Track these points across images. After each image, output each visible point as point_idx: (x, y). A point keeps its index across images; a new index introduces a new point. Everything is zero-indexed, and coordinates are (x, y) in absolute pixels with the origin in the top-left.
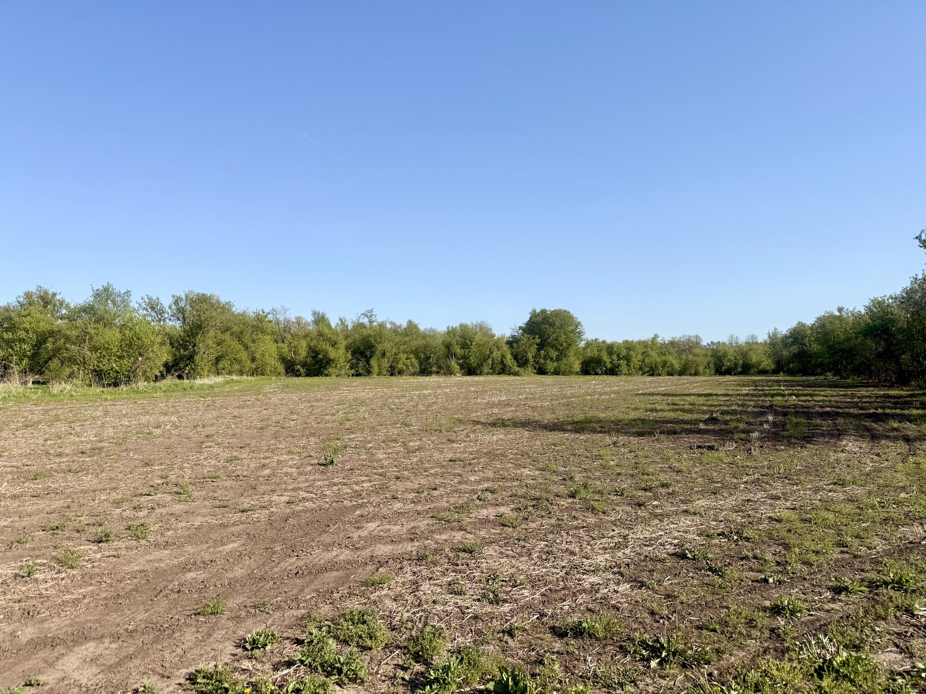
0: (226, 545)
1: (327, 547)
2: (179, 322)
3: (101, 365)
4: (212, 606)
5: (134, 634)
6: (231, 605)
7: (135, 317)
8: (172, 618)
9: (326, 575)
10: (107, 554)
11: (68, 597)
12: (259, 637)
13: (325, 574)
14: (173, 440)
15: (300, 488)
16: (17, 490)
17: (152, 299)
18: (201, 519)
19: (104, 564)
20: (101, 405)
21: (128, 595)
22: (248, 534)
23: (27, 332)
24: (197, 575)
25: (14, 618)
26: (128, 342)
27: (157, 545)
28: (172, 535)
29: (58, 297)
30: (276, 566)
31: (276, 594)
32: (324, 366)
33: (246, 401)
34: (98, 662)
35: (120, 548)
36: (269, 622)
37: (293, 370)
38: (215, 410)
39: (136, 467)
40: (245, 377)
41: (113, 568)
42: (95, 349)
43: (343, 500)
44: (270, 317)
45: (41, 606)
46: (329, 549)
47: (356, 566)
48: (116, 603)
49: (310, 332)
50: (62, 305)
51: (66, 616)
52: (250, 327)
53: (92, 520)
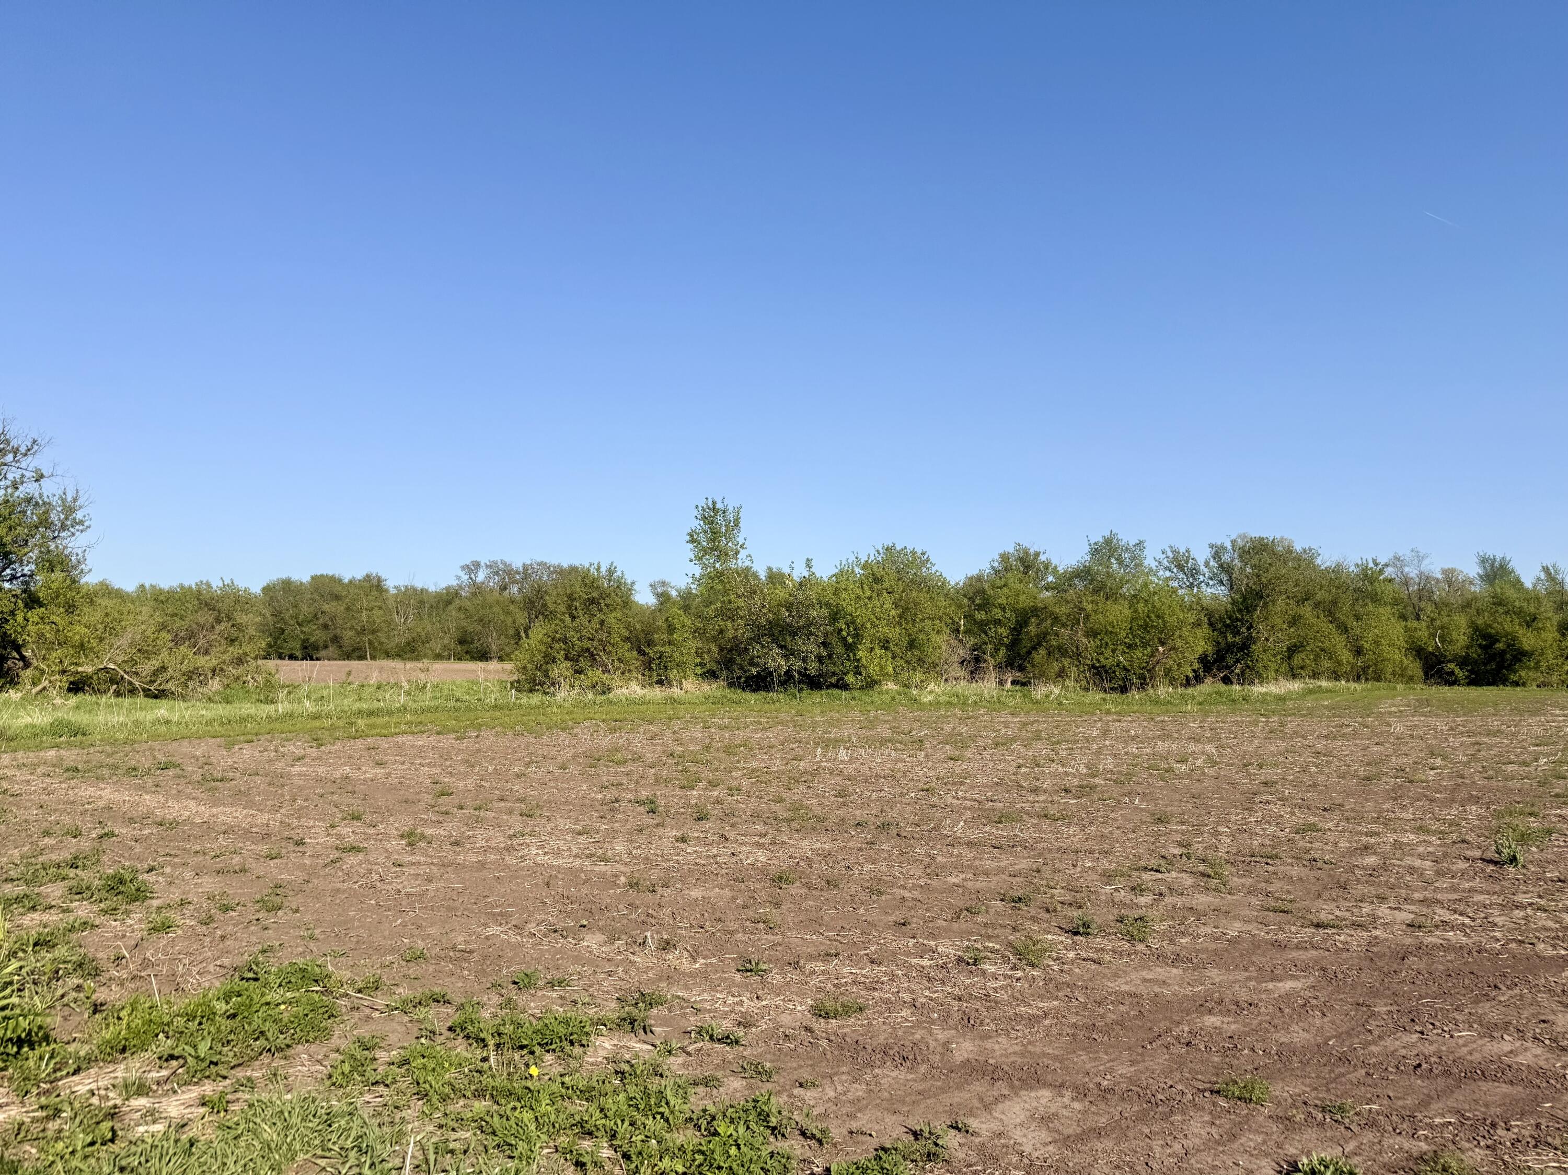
0: (1279, 981)
1: (1491, 1030)
2: (1223, 588)
3: (1102, 659)
4: (1242, 1085)
5: (1109, 1096)
6: (1277, 1093)
7: (1152, 583)
8: (1171, 1086)
9: (1484, 1086)
10: (1084, 954)
11: (1023, 1009)
12: (1322, 1168)
13: (1480, 1083)
14: (1206, 785)
15: (1438, 901)
16: (975, 835)
17: (1179, 553)
18: (1240, 925)
19: (1077, 970)
20: (1100, 719)
21: (1107, 1030)
22: (1324, 969)
23: (1004, 609)
24: (1223, 1022)
25: (951, 1022)
26: (1141, 622)
27: (1161, 957)
28: (1188, 945)
29: (1042, 558)
30: (1374, 1042)
31: (1369, 1096)
32: (1510, 665)
33: (1341, 726)
34: (1050, 1125)
35: (1103, 950)
36: (1350, 1147)
37: (1440, 673)
38: (1283, 739)
39: (1143, 822)
40: (1343, 682)
41: (1091, 980)
42: (1092, 633)
43: (1535, 941)
44: (1389, 572)
45: (986, 1013)
46: (1495, 1034)
47: (1559, 1086)
48: (1088, 1038)
49: (1475, 599)
50: (1047, 569)
51: (1017, 1038)
52: (1350, 593)
53: (1068, 897)
